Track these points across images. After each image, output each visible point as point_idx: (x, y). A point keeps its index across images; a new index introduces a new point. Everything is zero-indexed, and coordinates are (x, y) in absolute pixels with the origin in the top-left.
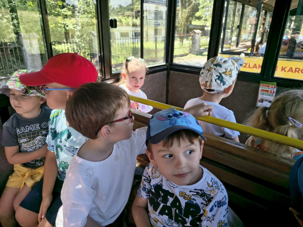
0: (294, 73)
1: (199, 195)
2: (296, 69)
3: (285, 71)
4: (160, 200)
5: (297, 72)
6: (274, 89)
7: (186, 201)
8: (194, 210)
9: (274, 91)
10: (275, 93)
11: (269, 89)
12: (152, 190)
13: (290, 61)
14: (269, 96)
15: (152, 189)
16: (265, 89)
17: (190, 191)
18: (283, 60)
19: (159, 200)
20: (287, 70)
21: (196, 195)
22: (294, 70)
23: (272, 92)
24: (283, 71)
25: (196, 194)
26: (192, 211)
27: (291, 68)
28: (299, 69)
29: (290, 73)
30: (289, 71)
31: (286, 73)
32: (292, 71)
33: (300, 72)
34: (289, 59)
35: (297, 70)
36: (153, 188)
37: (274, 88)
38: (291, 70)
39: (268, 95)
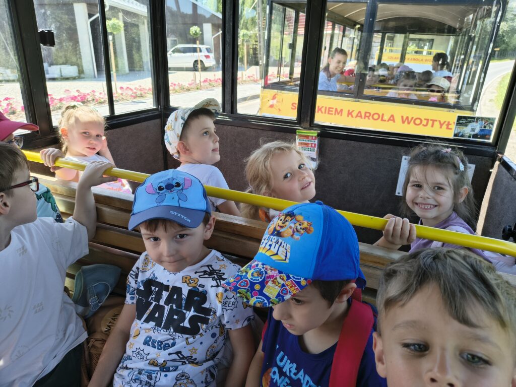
0: (363, 120)
1: (207, 274)
2: (366, 113)
3: (352, 116)
4: (152, 298)
5: (367, 118)
6: (315, 142)
7: (190, 288)
8: (199, 299)
9: (315, 144)
10: (316, 146)
11: (309, 141)
12: (140, 288)
13: (358, 101)
14: (309, 152)
15: (140, 286)
16: (304, 142)
17: (196, 273)
18: (349, 101)
19: (150, 298)
20: (354, 114)
21: (204, 275)
22: (363, 115)
23: (313, 145)
24: (350, 116)
25: (202, 274)
26: (196, 300)
27: (360, 112)
28: (370, 114)
29: (359, 119)
30: (357, 116)
31: (354, 119)
32: (361, 117)
33: (371, 117)
34: (357, 100)
35: (368, 115)
36: (140, 284)
37: (315, 139)
38: (359, 115)
39: (308, 150)
